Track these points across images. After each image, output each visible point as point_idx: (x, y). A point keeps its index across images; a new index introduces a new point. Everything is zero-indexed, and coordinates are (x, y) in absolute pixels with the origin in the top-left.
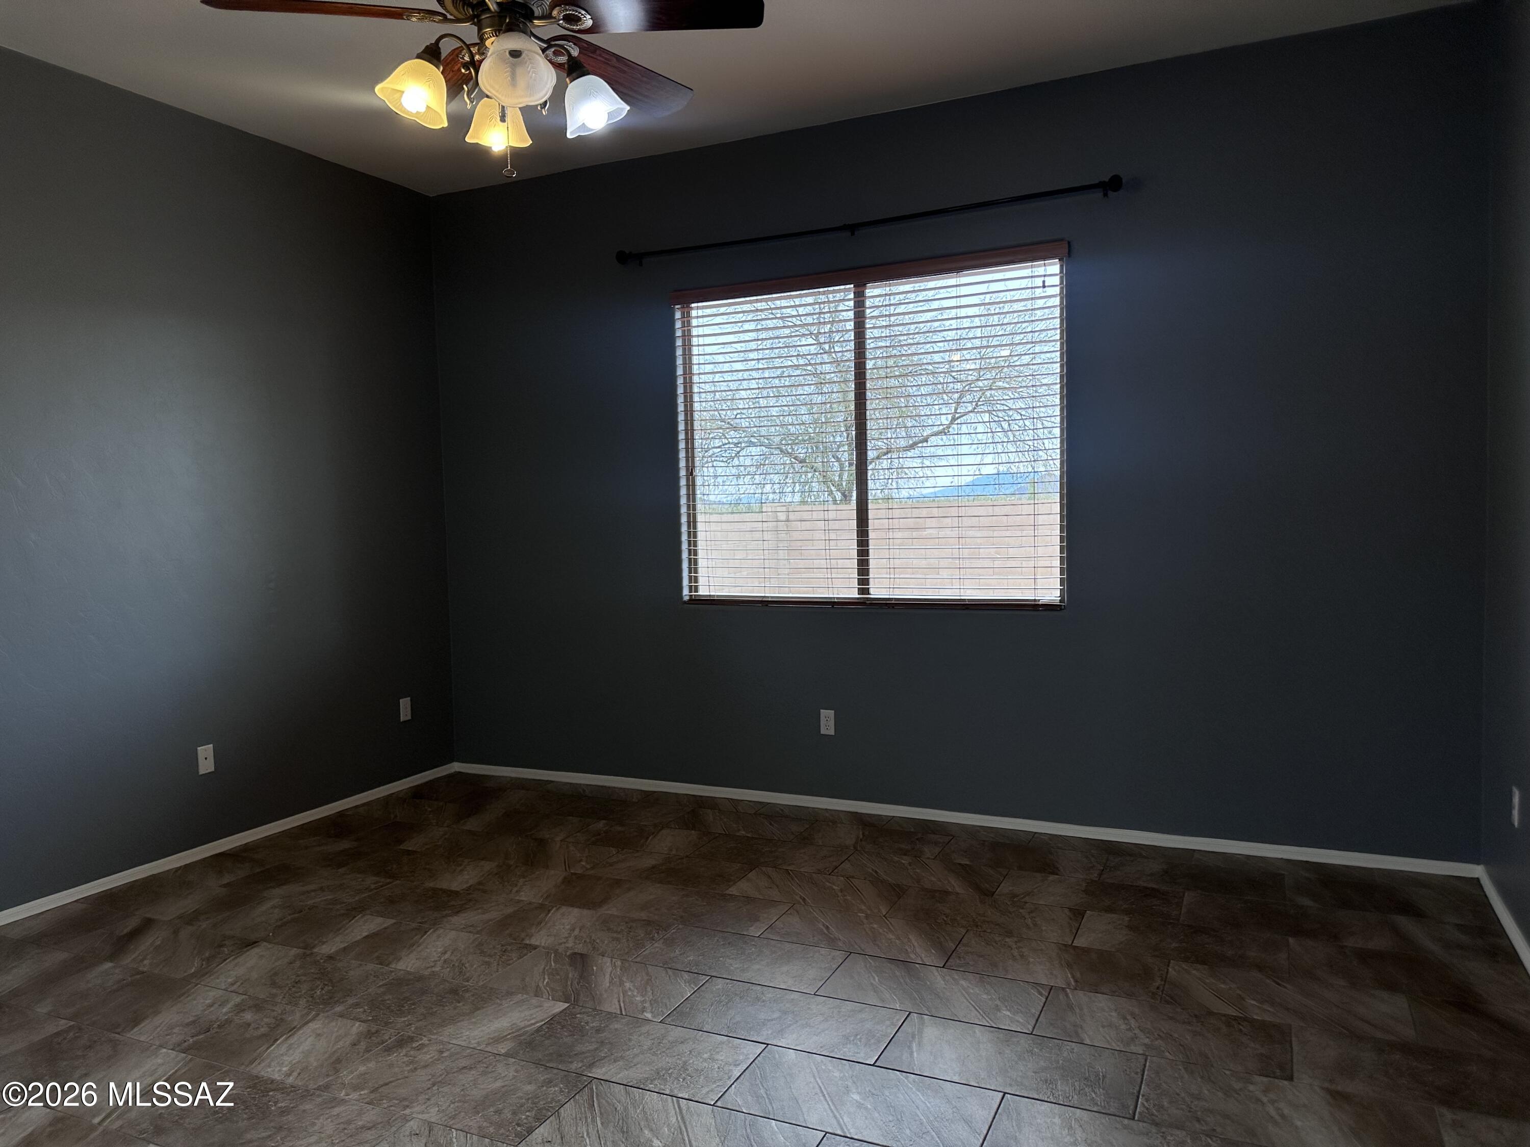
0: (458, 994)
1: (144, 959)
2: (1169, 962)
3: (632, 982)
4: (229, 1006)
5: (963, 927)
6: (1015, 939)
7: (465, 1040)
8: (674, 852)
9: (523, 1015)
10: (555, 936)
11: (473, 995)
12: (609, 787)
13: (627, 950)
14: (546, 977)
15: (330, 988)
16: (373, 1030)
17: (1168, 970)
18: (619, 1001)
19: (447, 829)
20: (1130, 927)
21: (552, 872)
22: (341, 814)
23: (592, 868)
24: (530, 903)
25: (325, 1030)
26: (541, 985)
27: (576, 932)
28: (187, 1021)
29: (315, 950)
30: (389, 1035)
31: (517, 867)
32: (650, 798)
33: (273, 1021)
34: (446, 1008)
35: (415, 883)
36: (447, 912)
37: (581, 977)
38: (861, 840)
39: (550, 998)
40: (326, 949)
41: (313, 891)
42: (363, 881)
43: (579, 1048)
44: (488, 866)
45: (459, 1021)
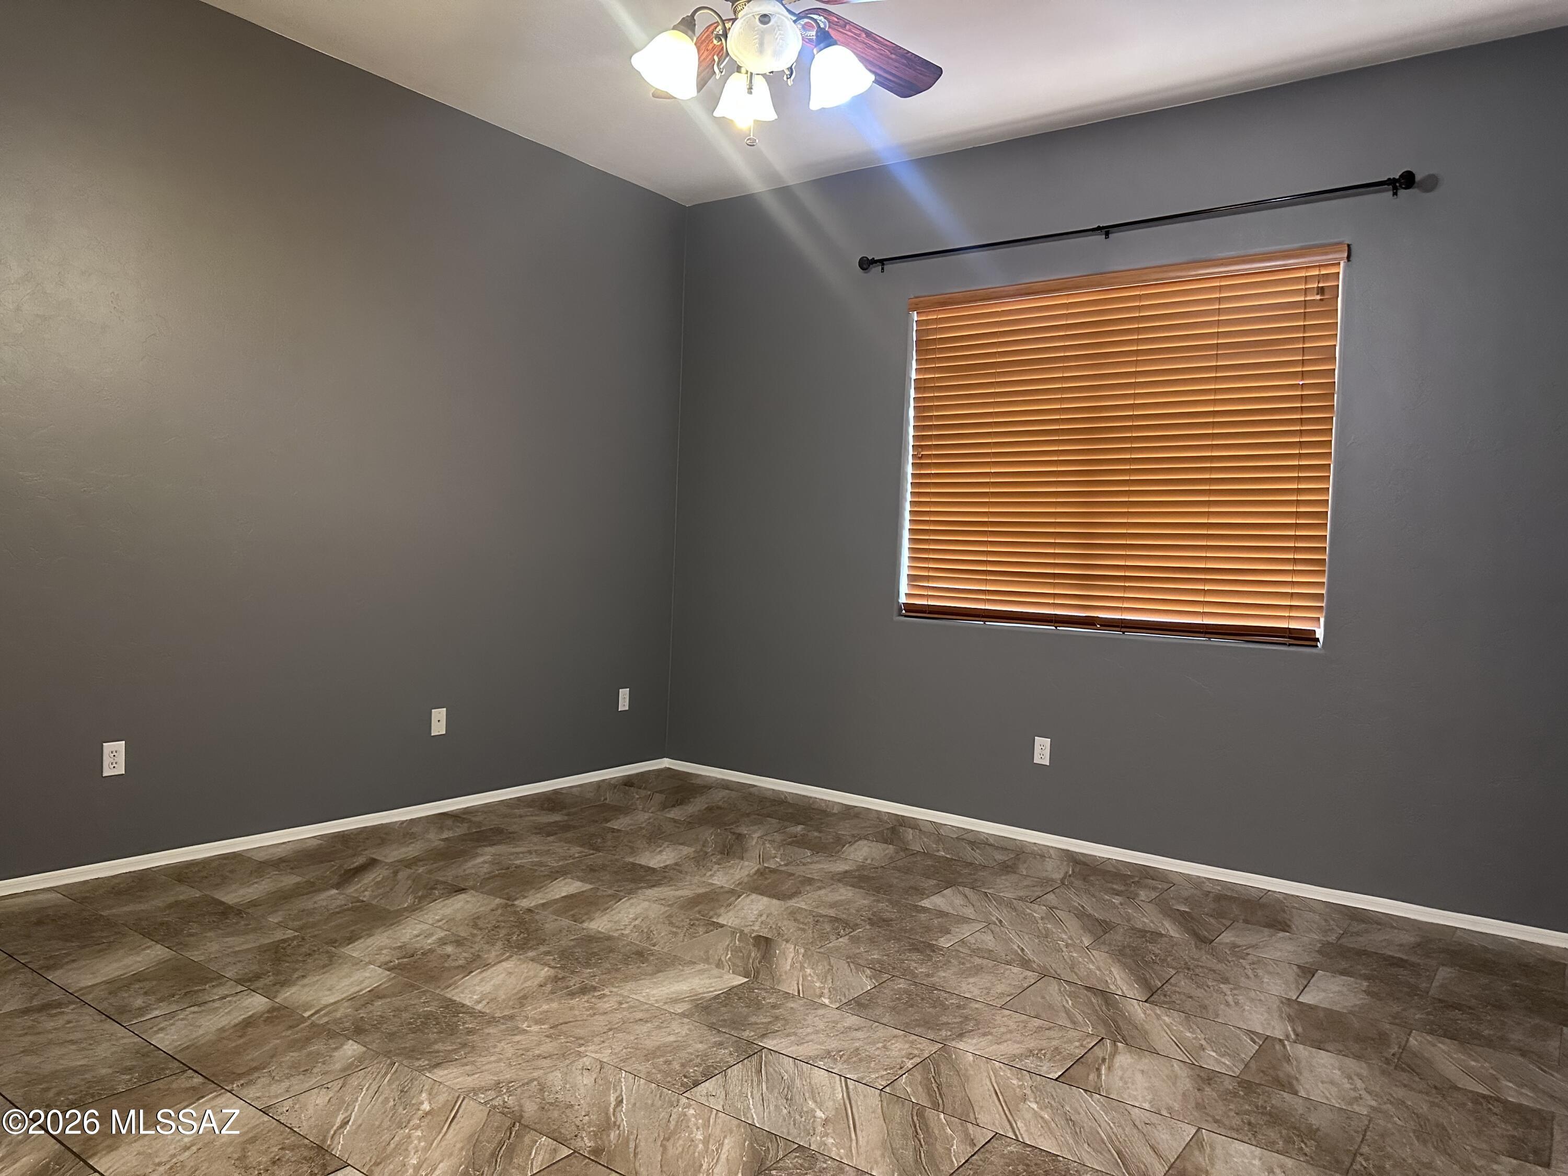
0: (643, 956)
1: (366, 890)
2: (1411, 1032)
3: (812, 968)
4: (434, 938)
5: (1173, 968)
6: (1232, 986)
7: (644, 997)
8: (869, 861)
9: (702, 982)
10: (742, 918)
11: (657, 959)
12: (811, 797)
13: (811, 940)
14: (729, 953)
15: (526, 935)
16: (560, 976)
17: (1408, 1039)
18: (798, 984)
19: (651, 815)
20: (1367, 992)
21: (746, 863)
22: (556, 792)
23: (786, 865)
24: (722, 887)
25: (516, 970)
26: (723, 959)
27: (764, 918)
28: (395, 945)
29: (516, 903)
30: (574, 982)
31: (713, 855)
32: (849, 812)
33: (471, 956)
34: (630, 967)
35: (616, 857)
36: (642, 885)
37: (763, 957)
38: (1070, 876)
39: (731, 971)
40: (524, 903)
41: (523, 853)
42: (568, 849)
43: (753, 1019)
44: (687, 850)
45: (640, 980)
